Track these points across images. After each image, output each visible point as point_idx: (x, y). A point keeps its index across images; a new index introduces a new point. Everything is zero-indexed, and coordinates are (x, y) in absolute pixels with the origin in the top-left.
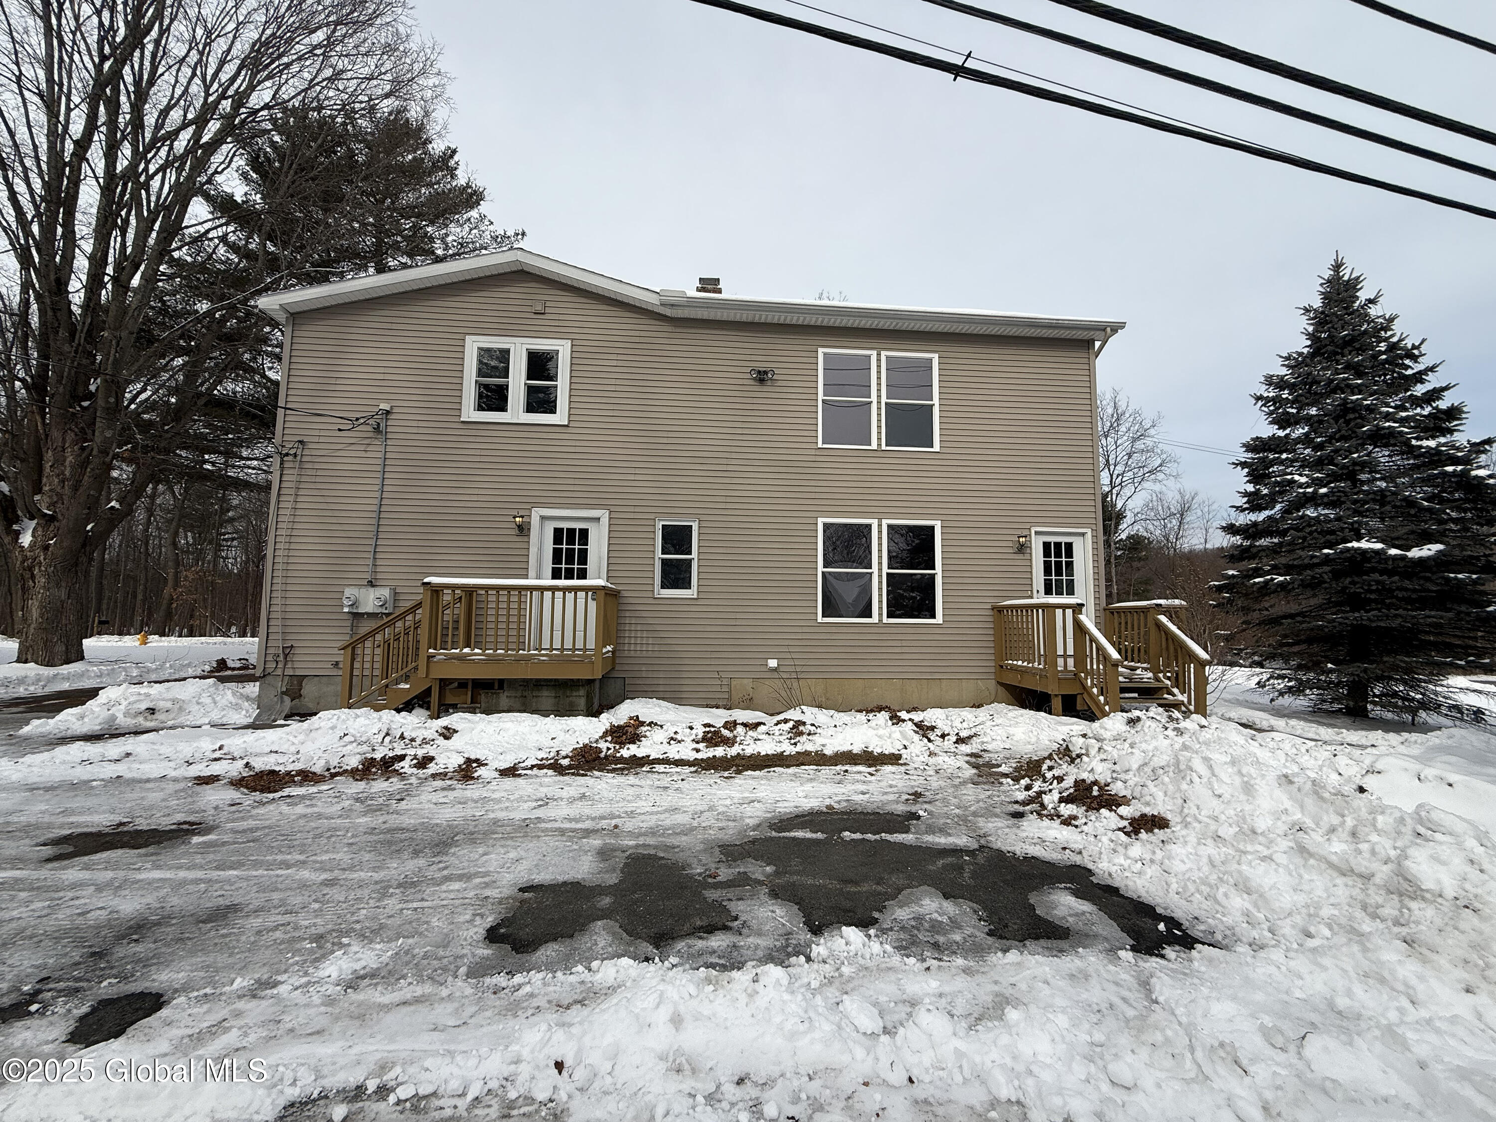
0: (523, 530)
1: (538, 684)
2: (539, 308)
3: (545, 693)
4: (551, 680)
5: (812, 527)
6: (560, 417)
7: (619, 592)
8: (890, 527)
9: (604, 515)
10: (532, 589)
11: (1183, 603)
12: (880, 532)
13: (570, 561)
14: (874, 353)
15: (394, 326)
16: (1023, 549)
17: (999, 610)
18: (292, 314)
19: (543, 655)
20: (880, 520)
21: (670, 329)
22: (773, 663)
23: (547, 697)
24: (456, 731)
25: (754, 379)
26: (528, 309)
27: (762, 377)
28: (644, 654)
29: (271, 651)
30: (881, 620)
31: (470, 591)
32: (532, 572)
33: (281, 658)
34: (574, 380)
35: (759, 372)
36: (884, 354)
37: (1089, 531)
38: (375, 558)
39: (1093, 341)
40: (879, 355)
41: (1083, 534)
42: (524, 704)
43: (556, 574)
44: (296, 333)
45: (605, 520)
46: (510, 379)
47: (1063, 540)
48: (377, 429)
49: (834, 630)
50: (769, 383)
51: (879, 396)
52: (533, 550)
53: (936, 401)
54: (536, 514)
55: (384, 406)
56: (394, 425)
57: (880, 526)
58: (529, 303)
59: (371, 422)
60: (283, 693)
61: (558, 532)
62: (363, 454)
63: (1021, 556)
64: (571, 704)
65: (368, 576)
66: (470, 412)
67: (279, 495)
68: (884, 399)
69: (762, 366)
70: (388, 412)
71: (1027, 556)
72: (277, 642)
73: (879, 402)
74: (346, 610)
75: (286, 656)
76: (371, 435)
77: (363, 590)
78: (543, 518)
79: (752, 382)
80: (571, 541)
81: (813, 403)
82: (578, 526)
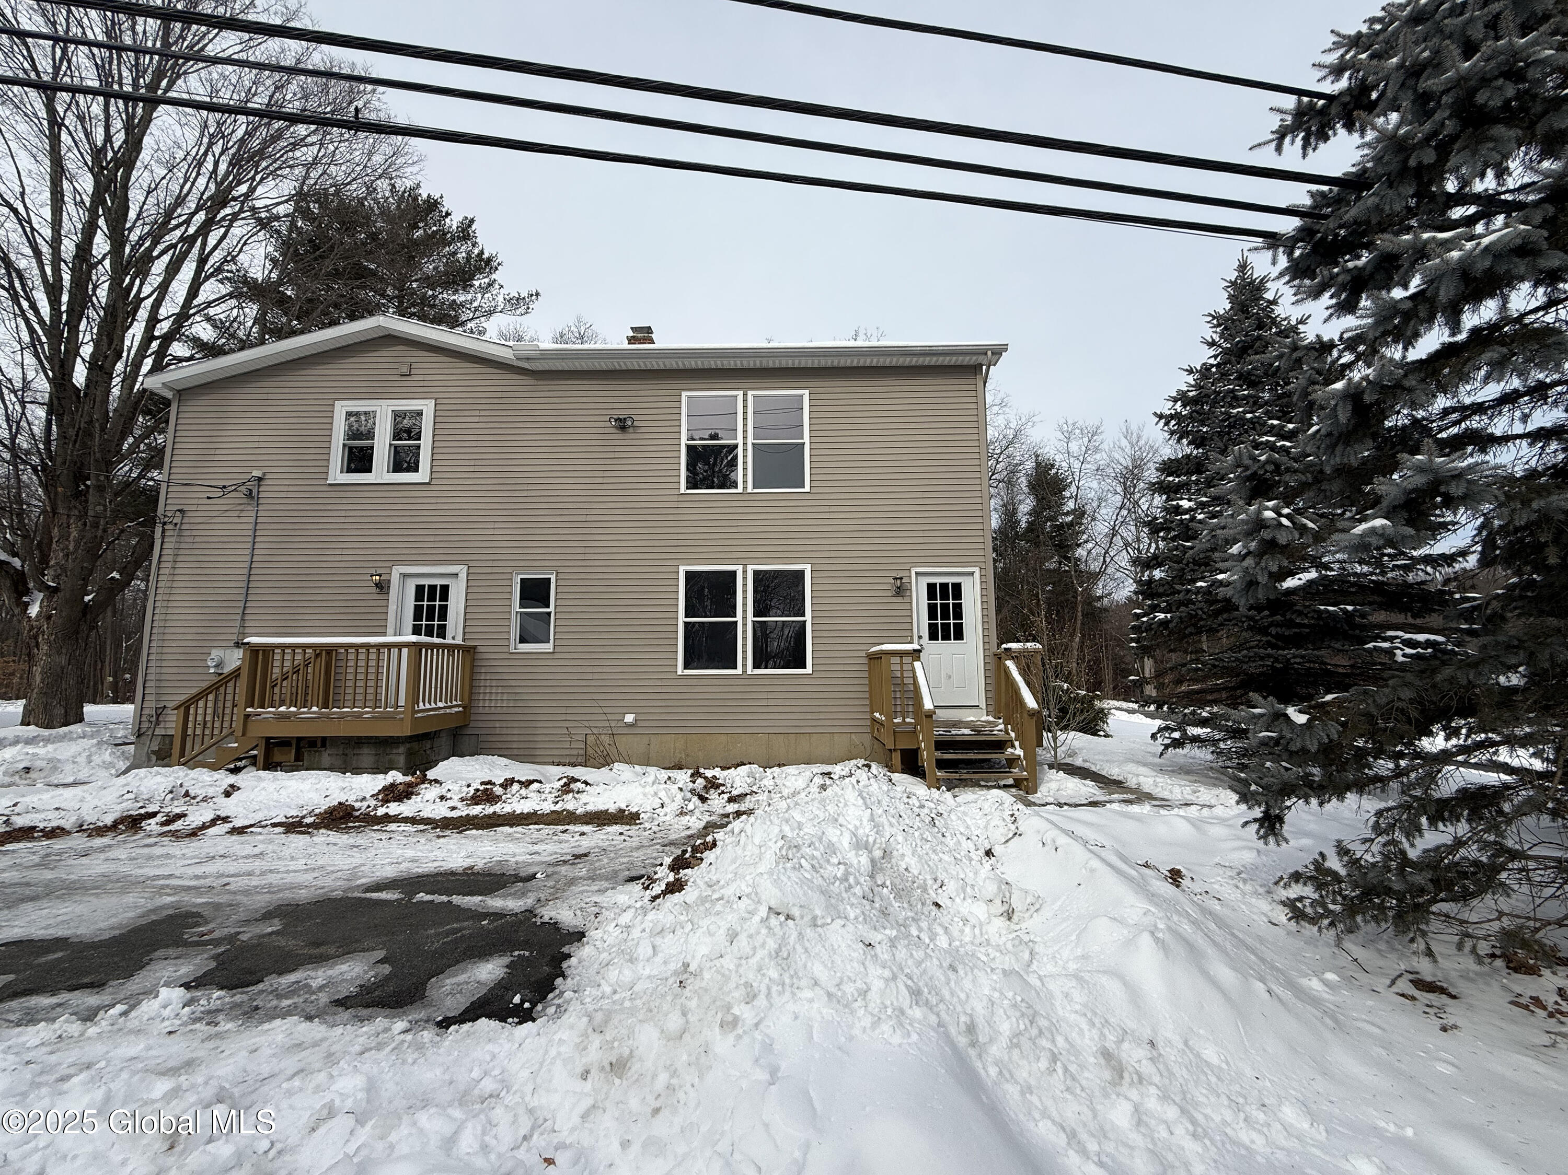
0: (382, 587)
1: (358, 742)
2: (405, 370)
3: (365, 750)
4: (371, 737)
5: (674, 576)
6: (422, 476)
7: (475, 647)
8: (756, 573)
9: (462, 570)
10: (390, 646)
11: (1039, 646)
12: (745, 579)
13: (430, 617)
14: (740, 393)
15: (270, 396)
16: (901, 590)
17: (875, 658)
18: (179, 391)
19: (367, 713)
20: (745, 566)
21: (532, 382)
22: (629, 718)
23: (367, 755)
24: (239, 789)
25: (614, 427)
26: (395, 372)
27: (622, 425)
28: (499, 710)
29: (146, 712)
30: (744, 671)
31: (330, 650)
32: (390, 630)
33: (154, 719)
34: (437, 438)
35: (620, 420)
36: (750, 393)
37: (977, 570)
38: (243, 620)
39: (981, 365)
40: (745, 395)
41: (972, 574)
42: (345, 762)
43: (416, 631)
44: (182, 409)
45: (463, 576)
46: (376, 441)
47: (950, 580)
48: (250, 495)
49: (694, 682)
50: (631, 430)
51: (745, 438)
52: (392, 608)
53: (806, 439)
54: (397, 571)
55: (257, 473)
56: (266, 492)
57: (745, 572)
58: (396, 366)
59: (243, 488)
60: (154, 752)
61: (420, 589)
62: (237, 520)
63: (900, 599)
64: (390, 761)
65: (235, 637)
66: (338, 476)
67: (159, 562)
68: (750, 440)
69: (622, 414)
70: (260, 479)
71: (907, 599)
72: (150, 704)
73: (745, 444)
74: (212, 671)
75: (158, 716)
76: (245, 501)
77: (228, 651)
78: (405, 576)
79: (614, 430)
80: (432, 598)
81: (676, 448)
82: (439, 582)
